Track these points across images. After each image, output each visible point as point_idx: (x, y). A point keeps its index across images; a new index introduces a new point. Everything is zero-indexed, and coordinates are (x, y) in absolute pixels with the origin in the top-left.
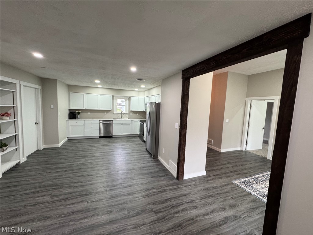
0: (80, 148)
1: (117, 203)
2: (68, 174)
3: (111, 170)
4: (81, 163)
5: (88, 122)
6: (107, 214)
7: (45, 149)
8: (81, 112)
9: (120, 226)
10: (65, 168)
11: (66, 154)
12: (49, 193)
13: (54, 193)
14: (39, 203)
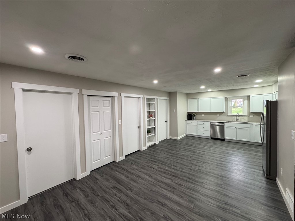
0: (190, 143)
1: (190, 195)
2: (173, 158)
3: (203, 168)
4: (184, 154)
5: (200, 123)
6: (178, 196)
7: (170, 139)
8: (196, 114)
9: (181, 210)
10: (174, 154)
11: (179, 145)
12: (158, 164)
13: (161, 166)
14: (152, 168)
